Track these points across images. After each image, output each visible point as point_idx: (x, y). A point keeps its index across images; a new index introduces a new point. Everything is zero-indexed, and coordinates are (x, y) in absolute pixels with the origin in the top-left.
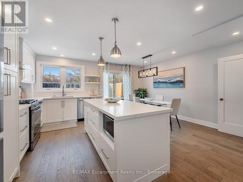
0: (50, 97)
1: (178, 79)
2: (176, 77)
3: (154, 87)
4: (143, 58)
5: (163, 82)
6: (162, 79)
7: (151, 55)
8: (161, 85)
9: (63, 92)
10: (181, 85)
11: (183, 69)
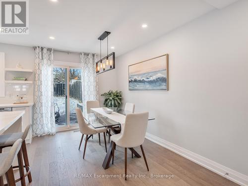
3: (130, 90)
7: (107, 33)
11: (165, 57)
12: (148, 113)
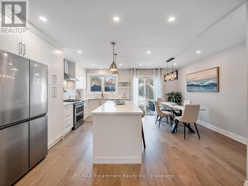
0: (93, 98)
1: (211, 81)
2: (209, 80)
3: (188, 91)
4: (168, 61)
5: (196, 85)
6: (195, 81)
7: (173, 59)
8: (194, 89)
9: (102, 94)
10: (215, 89)
11: (216, 69)
12: (199, 105)
